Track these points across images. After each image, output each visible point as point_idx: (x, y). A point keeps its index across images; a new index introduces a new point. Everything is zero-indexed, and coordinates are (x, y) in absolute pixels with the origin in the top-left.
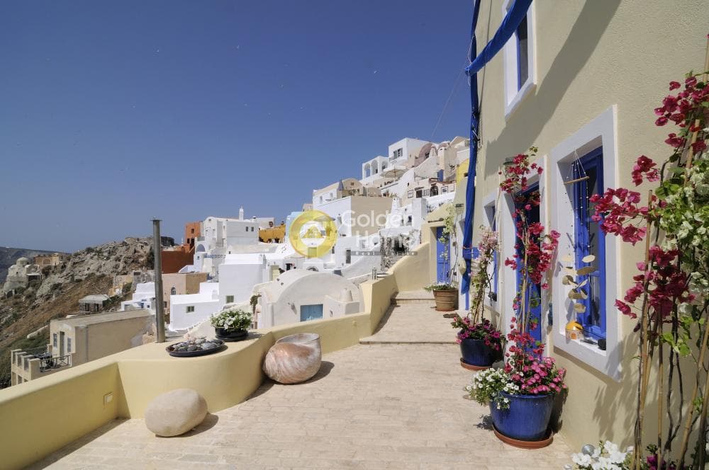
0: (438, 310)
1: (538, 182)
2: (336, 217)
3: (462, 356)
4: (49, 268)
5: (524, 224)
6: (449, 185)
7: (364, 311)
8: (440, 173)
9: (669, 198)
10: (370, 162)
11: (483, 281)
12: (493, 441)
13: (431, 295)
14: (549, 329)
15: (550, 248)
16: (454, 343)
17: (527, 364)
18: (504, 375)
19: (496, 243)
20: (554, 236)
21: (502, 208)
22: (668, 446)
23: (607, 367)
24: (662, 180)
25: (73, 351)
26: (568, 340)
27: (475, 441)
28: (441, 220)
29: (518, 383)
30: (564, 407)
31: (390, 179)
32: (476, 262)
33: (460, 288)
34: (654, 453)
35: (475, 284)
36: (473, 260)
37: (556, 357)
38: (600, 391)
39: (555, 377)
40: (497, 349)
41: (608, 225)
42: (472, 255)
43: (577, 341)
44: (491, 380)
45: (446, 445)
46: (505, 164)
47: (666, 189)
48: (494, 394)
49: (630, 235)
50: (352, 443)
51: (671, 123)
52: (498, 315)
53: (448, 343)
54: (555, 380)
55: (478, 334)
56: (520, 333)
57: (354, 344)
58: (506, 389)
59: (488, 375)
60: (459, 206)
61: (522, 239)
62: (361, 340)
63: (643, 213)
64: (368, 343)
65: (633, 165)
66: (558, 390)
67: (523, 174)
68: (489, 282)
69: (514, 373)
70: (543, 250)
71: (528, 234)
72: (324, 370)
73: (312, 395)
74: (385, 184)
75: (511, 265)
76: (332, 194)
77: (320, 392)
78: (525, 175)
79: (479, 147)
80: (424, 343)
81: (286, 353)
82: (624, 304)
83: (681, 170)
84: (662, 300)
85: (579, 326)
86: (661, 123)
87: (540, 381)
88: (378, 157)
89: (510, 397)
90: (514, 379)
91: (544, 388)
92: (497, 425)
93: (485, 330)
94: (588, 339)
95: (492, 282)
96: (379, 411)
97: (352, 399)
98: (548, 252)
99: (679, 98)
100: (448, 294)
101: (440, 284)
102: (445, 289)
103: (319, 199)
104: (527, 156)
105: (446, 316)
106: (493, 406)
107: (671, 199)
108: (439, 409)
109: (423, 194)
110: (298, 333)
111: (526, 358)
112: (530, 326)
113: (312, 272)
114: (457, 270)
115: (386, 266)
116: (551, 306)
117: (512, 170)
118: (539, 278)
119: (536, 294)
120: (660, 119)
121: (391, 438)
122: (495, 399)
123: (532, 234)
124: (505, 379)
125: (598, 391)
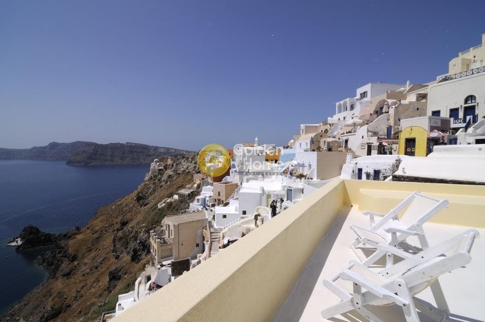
2: (307, 164)
4: (167, 165)
8: (390, 129)
10: (342, 102)
25: (173, 237)
76: (307, 143)
88: (348, 99)
103: (299, 145)
109: (372, 148)
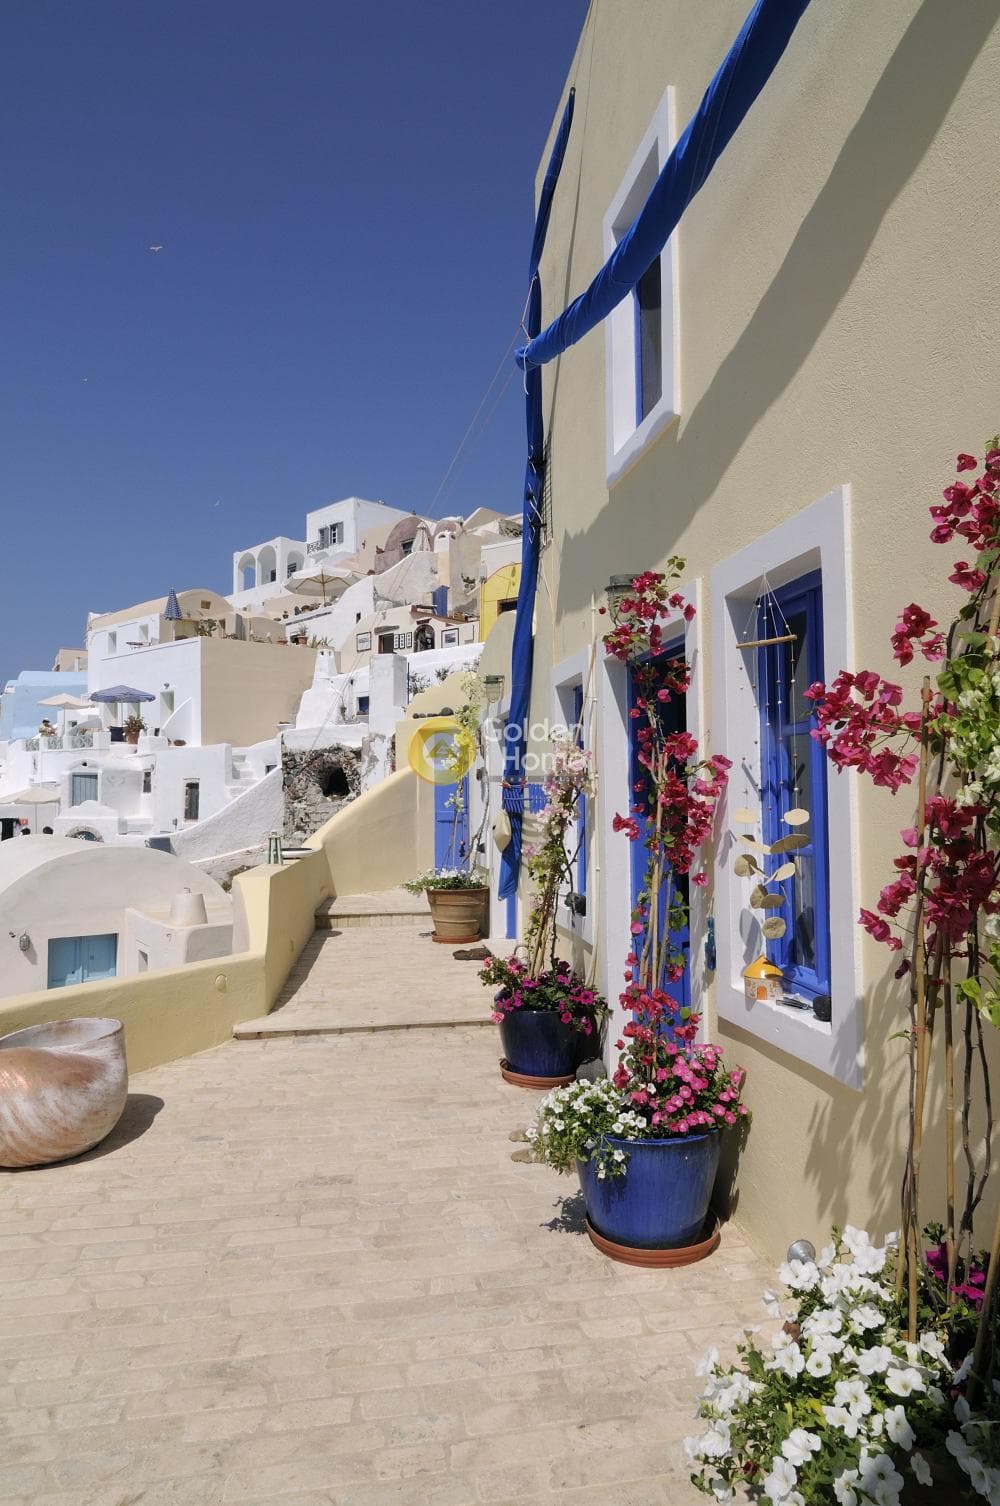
0: (441, 941)
1: (683, 637)
2: (157, 690)
3: (504, 1056)
5: (655, 735)
6: (462, 626)
7: (247, 948)
8: (440, 595)
9: (965, 696)
10: (255, 551)
11: (556, 868)
12: (589, 1259)
13: (422, 902)
14: (708, 979)
15: (711, 793)
16: (482, 1023)
17: (662, 1063)
18: (613, 1094)
19: (584, 775)
20: (719, 765)
21: (598, 692)
22: (967, 1223)
23: (833, 1058)
24: (949, 656)
26: (750, 1001)
27: (546, 1265)
28: (447, 712)
29: (645, 1111)
30: (742, 1158)
31: (309, 601)
32: (538, 822)
33: (494, 884)
34: (939, 1243)
35: (537, 874)
36: (527, 815)
37: (726, 1043)
38: (820, 1111)
39: (724, 1090)
40: (589, 1032)
41: (845, 751)
42: (527, 804)
43: (770, 1003)
44: (585, 1109)
45: (479, 1285)
46: (608, 589)
47: (957, 678)
48: (590, 1143)
49: (886, 770)
50: (227, 1314)
51: (958, 539)
52: (589, 948)
53: (467, 1023)
54: (724, 1097)
55: (543, 998)
56: (647, 990)
57: (220, 1040)
58: (618, 1128)
59: (575, 1096)
60: (493, 681)
61: (651, 768)
62: (239, 1028)
63: (911, 724)
64: (259, 1035)
65: (894, 623)
66: (731, 1119)
67: (653, 617)
68: (568, 868)
69: (635, 1086)
70: (693, 795)
71: (664, 759)
72: (136, 1117)
73: (101, 1193)
74: (297, 612)
75: (627, 830)
76: (145, 629)
77: (126, 1182)
78: (660, 622)
79: (543, 542)
80: (408, 1027)
81: (21, 1079)
82: (876, 918)
83: (980, 638)
84: (952, 909)
85: (772, 970)
86: (940, 536)
87: (692, 1102)
88: (279, 540)
89: (626, 1147)
90: (635, 1101)
91: (702, 1118)
92: (596, 1219)
93: (561, 987)
94: (791, 997)
95: (575, 867)
96: (298, 1218)
97: (219, 1193)
98: (708, 800)
99: (977, 490)
100: (464, 900)
101: (445, 874)
102: (457, 886)
103: (106, 637)
104: (663, 576)
105: (460, 956)
106: (587, 1172)
107: (969, 698)
108: (454, 1193)
109: (396, 643)
110: (59, 1020)
111: (660, 1050)
112: (669, 973)
113: (83, 844)
114: (487, 839)
115: (298, 828)
116: (711, 924)
117: (629, 605)
118: (687, 861)
119: (680, 897)
120: (940, 528)
121: (334, 1284)
122: (594, 1153)
123: (672, 760)
124: (616, 1104)
125: (815, 1115)
